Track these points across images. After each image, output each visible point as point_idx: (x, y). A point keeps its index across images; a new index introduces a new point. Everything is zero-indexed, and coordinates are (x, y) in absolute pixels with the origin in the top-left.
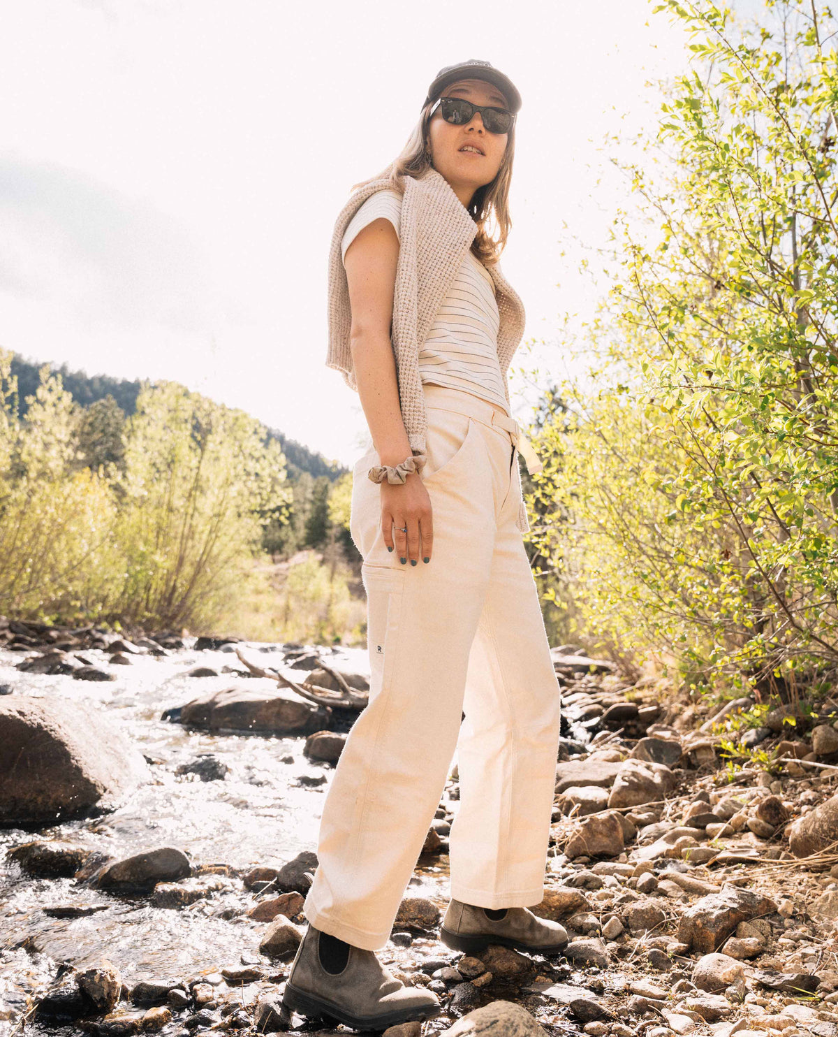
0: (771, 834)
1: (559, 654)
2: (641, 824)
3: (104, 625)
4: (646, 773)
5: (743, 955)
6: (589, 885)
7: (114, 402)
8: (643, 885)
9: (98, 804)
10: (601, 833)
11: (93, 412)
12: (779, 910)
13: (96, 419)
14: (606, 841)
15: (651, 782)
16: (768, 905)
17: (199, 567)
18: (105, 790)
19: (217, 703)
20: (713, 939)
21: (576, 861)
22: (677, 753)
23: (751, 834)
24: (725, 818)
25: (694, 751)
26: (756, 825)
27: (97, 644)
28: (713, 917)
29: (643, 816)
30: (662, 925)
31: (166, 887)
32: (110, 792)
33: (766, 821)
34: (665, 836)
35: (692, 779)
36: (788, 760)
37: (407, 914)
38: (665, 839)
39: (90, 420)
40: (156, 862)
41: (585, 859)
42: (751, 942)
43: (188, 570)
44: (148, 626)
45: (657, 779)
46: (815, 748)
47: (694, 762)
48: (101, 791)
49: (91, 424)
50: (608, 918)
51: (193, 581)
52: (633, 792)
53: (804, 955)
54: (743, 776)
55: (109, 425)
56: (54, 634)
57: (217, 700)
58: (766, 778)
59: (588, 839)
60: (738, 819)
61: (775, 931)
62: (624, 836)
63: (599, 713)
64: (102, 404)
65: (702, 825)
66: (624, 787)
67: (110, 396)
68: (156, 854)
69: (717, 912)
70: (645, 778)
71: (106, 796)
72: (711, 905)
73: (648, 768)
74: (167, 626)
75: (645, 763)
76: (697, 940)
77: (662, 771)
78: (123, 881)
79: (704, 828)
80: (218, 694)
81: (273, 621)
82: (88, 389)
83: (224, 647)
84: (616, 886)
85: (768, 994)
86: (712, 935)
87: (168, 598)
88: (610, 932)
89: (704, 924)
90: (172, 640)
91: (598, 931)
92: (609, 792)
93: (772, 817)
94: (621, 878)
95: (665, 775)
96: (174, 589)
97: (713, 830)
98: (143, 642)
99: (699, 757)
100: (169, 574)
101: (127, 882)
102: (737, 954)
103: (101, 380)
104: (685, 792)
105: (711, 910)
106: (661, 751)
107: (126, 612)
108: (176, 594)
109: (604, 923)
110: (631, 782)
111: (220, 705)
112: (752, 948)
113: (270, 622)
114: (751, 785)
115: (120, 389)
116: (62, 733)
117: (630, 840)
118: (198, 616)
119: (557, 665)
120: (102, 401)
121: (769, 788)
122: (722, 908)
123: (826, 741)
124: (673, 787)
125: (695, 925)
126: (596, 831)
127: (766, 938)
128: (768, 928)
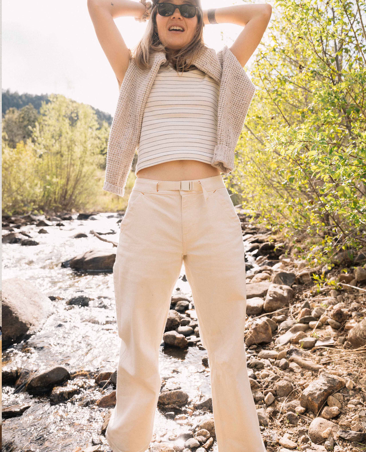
0: (339, 327)
1: (239, 209)
2: (280, 322)
3: (36, 212)
4: (280, 292)
5: (331, 417)
6: (258, 367)
7: (32, 106)
8: (282, 366)
9: (28, 333)
10: (262, 332)
11: (23, 112)
12: (347, 386)
13: (25, 115)
14: (264, 336)
15: (283, 296)
16: (341, 384)
17: (77, 181)
18: (31, 325)
19: (85, 258)
20: (317, 407)
21: (251, 348)
22: (294, 278)
23: (329, 327)
24: (317, 318)
25: (301, 276)
26: (332, 323)
27: (33, 222)
28: (316, 395)
29: (279, 318)
30: (292, 393)
31: (58, 390)
32: (33, 325)
33: (336, 321)
34: (290, 329)
35: (301, 291)
36: (344, 284)
37: (172, 400)
38: (291, 331)
39: (22, 115)
40: (52, 376)
41: (255, 346)
42: (335, 409)
43: (72, 183)
44: (56, 210)
45: (285, 294)
46: (356, 278)
47: (301, 281)
48: (29, 326)
49: (23, 117)
50: (267, 393)
51: (74, 188)
52: (275, 302)
53: (360, 417)
54: (324, 291)
55: (31, 117)
56: (13, 219)
57: (85, 257)
58: (334, 293)
59: (255, 336)
60: (323, 318)
61: (346, 399)
62: (272, 329)
63: (257, 247)
64: (27, 108)
65: (307, 322)
66: (270, 300)
67: (30, 104)
68: (52, 372)
69: (318, 393)
70: (280, 295)
71: (31, 327)
72: (315, 388)
73: (281, 288)
74: (65, 209)
75: (279, 286)
76: (309, 406)
77: (287, 289)
78: (37, 387)
79: (308, 323)
80: (86, 253)
81: (113, 200)
82: (20, 100)
83: (90, 217)
84: (269, 366)
85: (344, 444)
86: (316, 405)
87: (64, 195)
88: (268, 401)
89: (312, 399)
90: (67, 216)
91: (263, 401)
92: (264, 300)
93: (339, 319)
94: (272, 360)
95: (289, 292)
96: (66, 192)
97: (312, 325)
98: (54, 219)
99: (304, 279)
100: (64, 185)
101: (40, 387)
102: (328, 417)
103: (26, 96)
104: (298, 299)
105: (315, 391)
106: (286, 277)
107: (46, 204)
108: (68, 194)
109: (265, 395)
110: (274, 297)
111: (87, 259)
112: (336, 413)
113: (111, 200)
114: (328, 295)
115: (34, 99)
116: (7, 302)
117: (275, 332)
118: (78, 202)
119: (238, 214)
120: (27, 106)
121: (336, 298)
122: (320, 390)
123: (361, 275)
124: (293, 297)
125: (308, 399)
126: (259, 331)
127: (342, 404)
128: (342, 397)
